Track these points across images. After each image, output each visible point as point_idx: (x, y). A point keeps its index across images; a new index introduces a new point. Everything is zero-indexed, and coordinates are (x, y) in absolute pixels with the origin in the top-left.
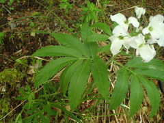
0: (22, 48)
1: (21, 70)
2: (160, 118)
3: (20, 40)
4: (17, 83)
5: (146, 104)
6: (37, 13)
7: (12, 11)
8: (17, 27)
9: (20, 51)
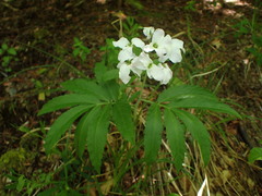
0: (28, 119)
1: (31, 149)
2: (253, 184)
3: (25, 109)
4: (27, 167)
5: (226, 167)
6: (44, 70)
7: (9, 74)
8: (18, 92)
9: (27, 123)
